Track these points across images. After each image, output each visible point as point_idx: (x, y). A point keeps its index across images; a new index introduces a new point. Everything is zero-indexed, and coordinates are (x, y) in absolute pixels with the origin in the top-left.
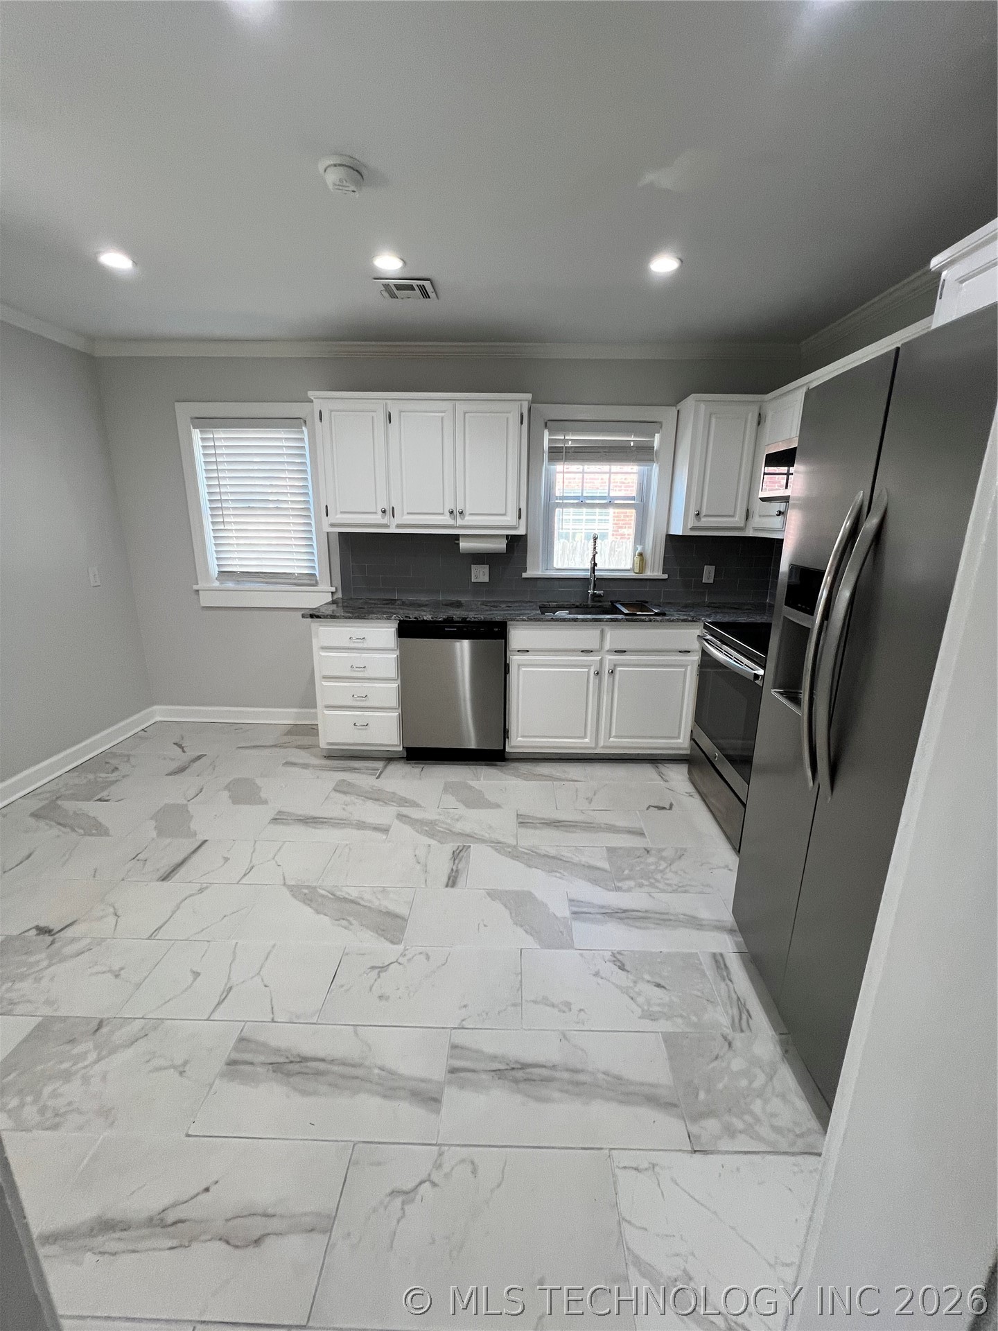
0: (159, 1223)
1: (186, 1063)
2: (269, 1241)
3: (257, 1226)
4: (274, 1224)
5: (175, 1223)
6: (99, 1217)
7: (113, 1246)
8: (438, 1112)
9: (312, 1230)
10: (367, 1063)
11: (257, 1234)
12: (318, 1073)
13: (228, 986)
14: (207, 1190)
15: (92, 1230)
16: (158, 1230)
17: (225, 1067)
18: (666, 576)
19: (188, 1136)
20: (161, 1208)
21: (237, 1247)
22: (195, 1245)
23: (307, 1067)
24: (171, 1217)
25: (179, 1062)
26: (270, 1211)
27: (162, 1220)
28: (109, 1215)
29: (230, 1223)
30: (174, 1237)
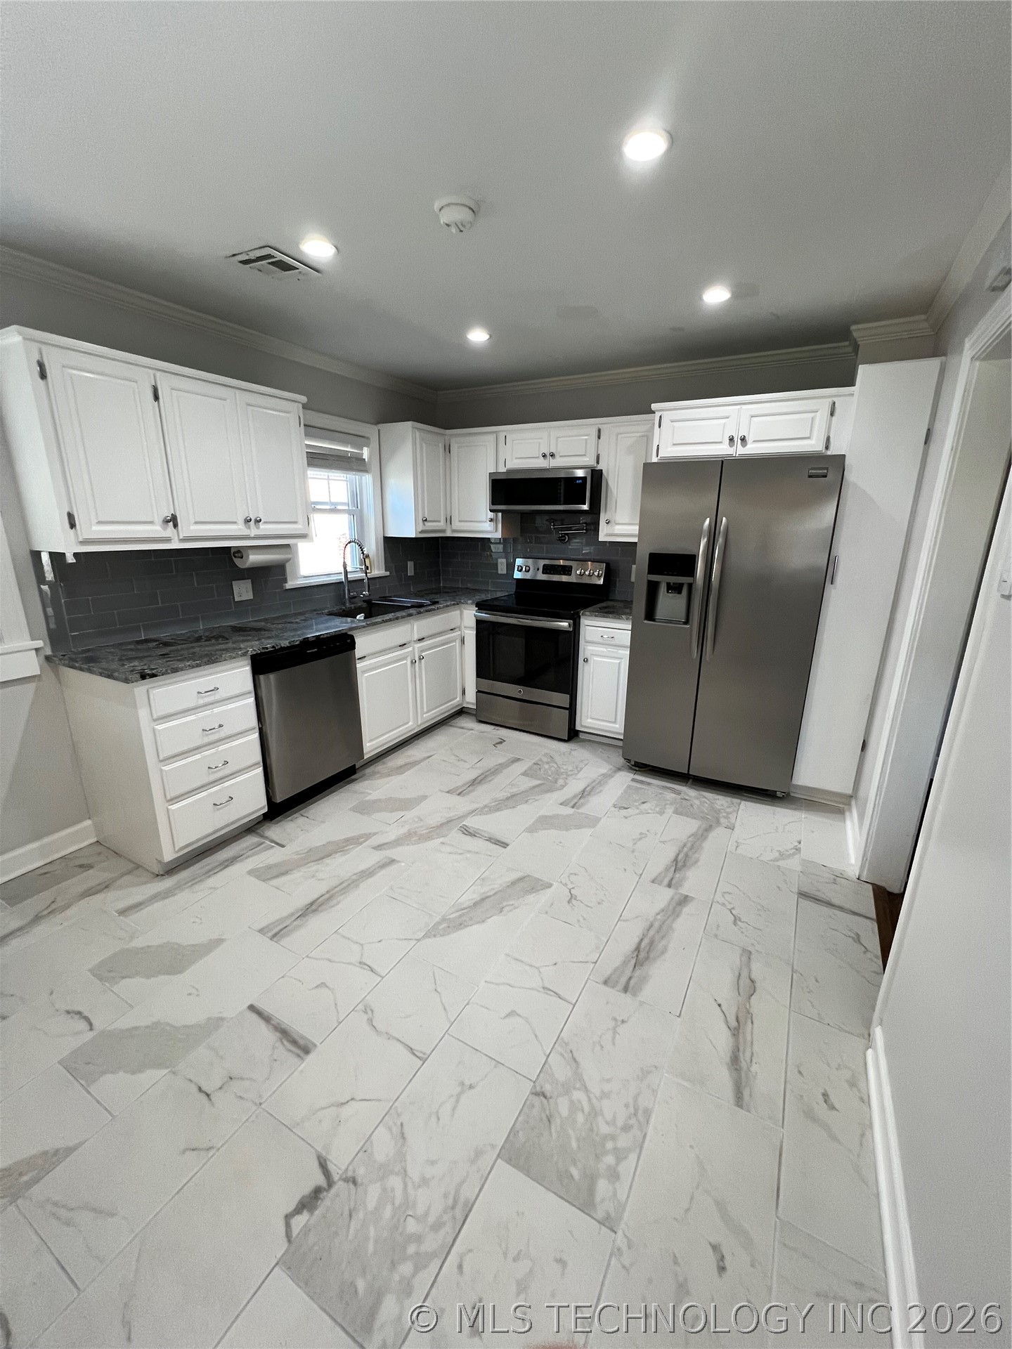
0: (736, 1032)
1: (615, 1019)
2: (753, 977)
3: (744, 981)
4: (745, 973)
5: (738, 1021)
6: (728, 1064)
7: (748, 1055)
8: (693, 898)
9: (749, 958)
10: (651, 919)
11: (748, 981)
12: (652, 943)
13: (542, 990)
14: (719, 1005)
15: (736, 1069)
16: (741, 1031)
17: (628, 993)
18: (388, 573)
19: (679, 1016)
20: (727, 1029)
21: (754, 991)
22: (751, 1011)
23: (644, 949)
24: (733, 1023)
25: (612, 1024)
26: (737, 974)
27: (735, 1028)
28: (728, 1059)
29: (742, 994)
30: (746, 1022)
